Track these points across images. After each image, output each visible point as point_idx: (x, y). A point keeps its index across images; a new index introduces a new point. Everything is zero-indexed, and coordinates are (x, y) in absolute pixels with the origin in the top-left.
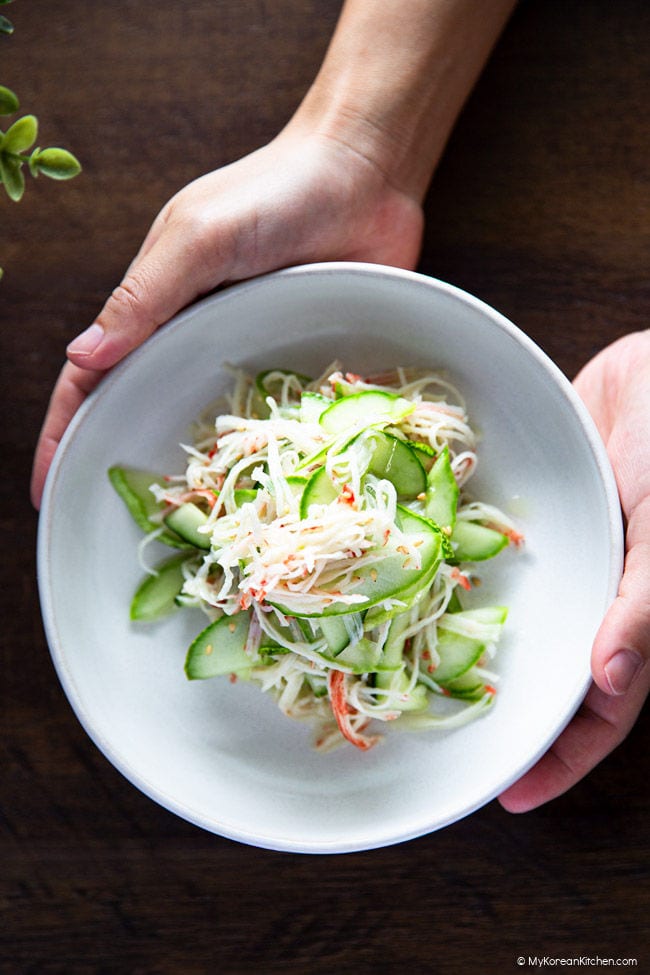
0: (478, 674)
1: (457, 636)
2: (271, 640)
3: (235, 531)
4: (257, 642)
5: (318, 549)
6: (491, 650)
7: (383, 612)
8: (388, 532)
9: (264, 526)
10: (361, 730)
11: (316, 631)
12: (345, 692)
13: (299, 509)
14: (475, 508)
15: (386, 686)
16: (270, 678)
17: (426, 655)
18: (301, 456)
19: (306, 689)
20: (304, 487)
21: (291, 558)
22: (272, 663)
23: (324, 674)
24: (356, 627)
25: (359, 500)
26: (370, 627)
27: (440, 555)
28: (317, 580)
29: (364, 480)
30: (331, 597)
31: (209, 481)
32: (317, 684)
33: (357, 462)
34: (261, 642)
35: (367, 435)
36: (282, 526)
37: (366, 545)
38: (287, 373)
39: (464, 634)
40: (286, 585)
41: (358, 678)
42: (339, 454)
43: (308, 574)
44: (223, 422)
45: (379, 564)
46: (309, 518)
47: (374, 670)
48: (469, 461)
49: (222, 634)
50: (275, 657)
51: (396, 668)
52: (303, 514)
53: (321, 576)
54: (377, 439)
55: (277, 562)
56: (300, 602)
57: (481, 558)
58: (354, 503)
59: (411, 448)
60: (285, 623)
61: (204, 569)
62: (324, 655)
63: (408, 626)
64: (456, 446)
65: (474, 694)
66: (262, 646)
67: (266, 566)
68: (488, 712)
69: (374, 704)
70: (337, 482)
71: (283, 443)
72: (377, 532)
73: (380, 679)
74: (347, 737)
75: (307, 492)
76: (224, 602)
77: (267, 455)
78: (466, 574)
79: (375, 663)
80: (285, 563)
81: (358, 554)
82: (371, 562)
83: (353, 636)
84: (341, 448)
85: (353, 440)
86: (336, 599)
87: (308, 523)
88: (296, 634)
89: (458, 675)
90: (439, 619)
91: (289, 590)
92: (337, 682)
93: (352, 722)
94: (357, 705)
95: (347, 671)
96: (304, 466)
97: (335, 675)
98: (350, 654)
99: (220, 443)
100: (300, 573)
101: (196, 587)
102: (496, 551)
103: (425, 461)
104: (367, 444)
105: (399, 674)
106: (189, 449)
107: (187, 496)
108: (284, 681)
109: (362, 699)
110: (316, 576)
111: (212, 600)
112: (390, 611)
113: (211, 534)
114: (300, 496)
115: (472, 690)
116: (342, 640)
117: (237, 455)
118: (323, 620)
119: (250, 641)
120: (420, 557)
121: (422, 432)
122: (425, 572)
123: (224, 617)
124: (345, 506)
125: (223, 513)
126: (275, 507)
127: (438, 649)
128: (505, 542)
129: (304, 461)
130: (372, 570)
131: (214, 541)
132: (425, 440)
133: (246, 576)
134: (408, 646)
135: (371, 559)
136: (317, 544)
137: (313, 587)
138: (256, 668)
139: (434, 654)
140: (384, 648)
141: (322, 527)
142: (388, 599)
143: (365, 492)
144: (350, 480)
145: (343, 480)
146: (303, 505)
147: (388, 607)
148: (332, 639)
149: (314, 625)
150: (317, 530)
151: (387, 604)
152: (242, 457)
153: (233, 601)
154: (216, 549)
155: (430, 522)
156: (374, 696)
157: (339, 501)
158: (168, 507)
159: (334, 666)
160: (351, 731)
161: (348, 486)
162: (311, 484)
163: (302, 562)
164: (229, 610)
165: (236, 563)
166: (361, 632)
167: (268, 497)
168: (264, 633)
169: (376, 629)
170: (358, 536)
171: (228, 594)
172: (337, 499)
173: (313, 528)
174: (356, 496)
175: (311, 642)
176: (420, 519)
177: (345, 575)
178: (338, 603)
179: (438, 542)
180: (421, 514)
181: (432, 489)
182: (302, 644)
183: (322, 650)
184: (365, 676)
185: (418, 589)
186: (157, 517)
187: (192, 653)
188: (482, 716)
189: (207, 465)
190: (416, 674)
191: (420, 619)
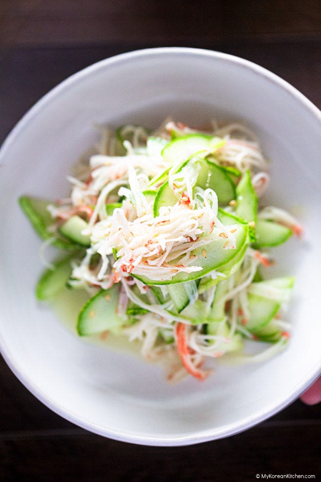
0: (276, 325)
1: (261, 299)
2: (135, 305)
3: (109, 230)
4: (126, 307)
5: (168, 235)
6: (284, 307)
7: (210, 280)
8: (213, 223)
9: (130, 223)
10: (199, 366)
11: (166, 296)
12: (186, 338)
13: (152, 211)
14: (269, 211)
15: (214, 333)
16: (135, 333)
17: (240, 312)
18: (150, 178)
19: (160, 340)
20: (154, 197)
21: (150, 242)
22: (136, 321)
23: (171, 327)
24: (193, 291)
25: (193, 203)
26: (202, 290)
27: (248, 241)
28: (167, 258)
29: (194, 191)
30: (177, 268)
31: (88, 201)
32: (167, 335)
33: (189, 178)
34: (128, 306)
35: (193, 161)
36: (141, 223)
37: (199, 232)
38: (136, 126)
40: (147, 262)
41: (194, 328)
42: (176, 173)
43: (162, 253)
44: (95, 160)
45: (208, 246)
46: (160, 215)
47: (205, 322)
48: (263, 180)
49: (101, 303)
50: (137, 317)
51: (221, 320)
52: (156, 214)
53: (169, 255)
54: (201, 163)
55: (140, 246)
56: (155, 273)
57: (274, 245)
58: (190, 204)
59: (225, 171)
60: (143, 292)
61: (87, 260)
62: (171, 312)
63: (227, 291)
64: (254, 170)
65: (274, 338)
66: (128, 309)
67: (133, 250)
68: (285, 350)
69: (206, 346)
70: (177, 191)
71: (137, 170)
72: (206, 223)
73: (210, 328)
74: (189, 371)
75: (157, 200)
76: (101, 281)
77: (127, 179)
78: (264, 255)
79: (206, 316)
80: (146, 246)
81: (194, 239)
82: (202, 244)
83: (191, 297)
84: (177, 170)
85: (185, 164)
86: (181, 269)
87: (160, 219)
88: (152, 299)
89: (263, 325)
90: (248, 287)
91: (148, 265)
92: (181, 331)
93: (193, 360)
94: (195, 347)
95: (187, 323)
96: (153, 184)
97: (180, 327)
98: (189, 311)
99: (94, 174)
100: (156, 251)
101: (82, 273)
102: (284, 240)
103: (234, 179)
104: (194, 166)
105: (222, 324)
106: (73, 180)
107: (73, 211)
108: (144, 334)
109: (199, 343)
110: (166, 254)
111: (93, 280)
112: (215, 280)
113: (91, 235)
114: (153, 202)
115: (273, 335)
116: (184, 301)
117: (106, 181)
118: (171, 286)
119: (120, 307)
120: (235, 240)
121: (231, 159)
122: (238, 251)
123: (102, 291)
124: (183, 206)
125: (98, 220)
126: (135, 211)
127: (248, 307)
128: (290, 234)
129: (153, 180)
130: (203, 250)
131: (93, 239)
132: (234, 165)
133: (118, 258)
134: (228, 307)
135: (202, 243)
136: (166, 232)
137: (164, 262)
138: (124, 326)
139: (246, 312)
140: (212, 306)
141: (169, 221)
142: (214, 271)
143: (196, 198)
144: (186, 189)
145: (181, 190)
146: (155, 209)
147: (214, 277)
148: (177, 300)
149: (164, 290)
150: (166, 223)
151: (214, 275)
152: (109, 182)
153: (108, 279)
154: (95, 244)
155: (240, 219)
156: (207, 341)
157: (180, 203)
158: (60, 220)
159: (178, 320)
160: (192, 367)
161: (185, 193)
162: (160, 193)
163: (157, 245)
164: (105, 286)
165: (110, 251)
166: (197, 295)
167: (131, 205)
168: (129, 300)
169: (206, 292)
170: (193, 226)
171: (105, 274)
172: (178, 203)
173: (164, 222)
174: (191, 199)
175: (162, 303)
176: (233, 217)
177: (185, 254)
178: (182, 272)
179: (246, 230)
180: (234, 214)
181: (240, 198)
182: (156, 305)
183: (169, 309)
184: (200, 327)
185: (234, 264)
186: (52, 229)
187: (81, 318)
188: (280, 353)
189: (85, 189)
190: (234, 326)
191: (235, 287)
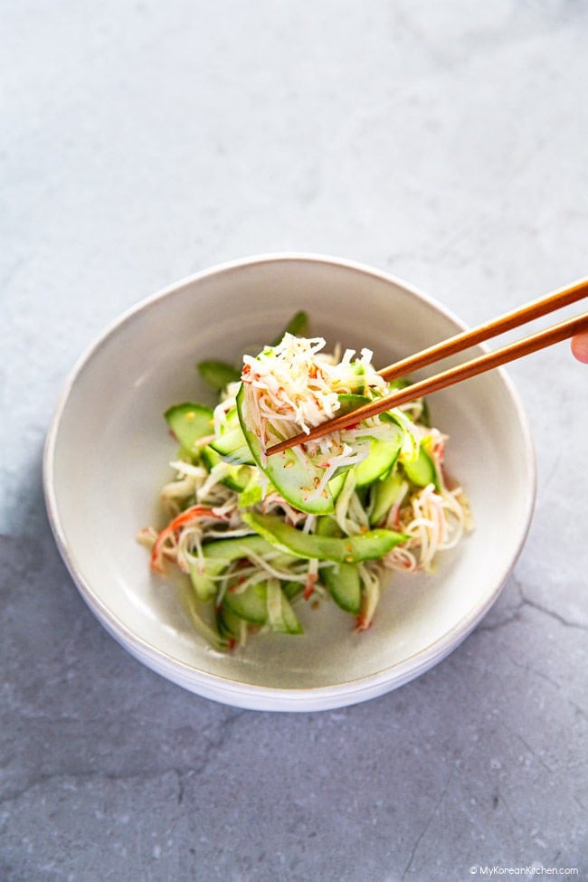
0: (241, 628)
1: (264, 598)
6: (263, 631)
10: (165, 555)
12: (192, 522)
14: (373, 580)
15: (205, 555)
17: (242, 580)
39: (269, 602)
41: (205, 529)
48: (408, 565)
57: (334, 595)
63: (260, 554)
64: (415, 547)
65: (224, 631)
69: (189, 550)
73: (211, 547)
89: (235, 612)
90: (274, 578)
91: (258, 399)
93: (169, 541)
94: (184, 536)
102: (343, 605)
109: (189, 540)
115: (227, 629)
127: (250, 588)
128: (354, 612)
134: (243, 562)
139: (244, 587)
156: (195, 550)
181: (374, 536)
190: (225, 578)
191: (269, 562)
